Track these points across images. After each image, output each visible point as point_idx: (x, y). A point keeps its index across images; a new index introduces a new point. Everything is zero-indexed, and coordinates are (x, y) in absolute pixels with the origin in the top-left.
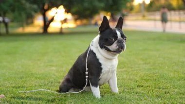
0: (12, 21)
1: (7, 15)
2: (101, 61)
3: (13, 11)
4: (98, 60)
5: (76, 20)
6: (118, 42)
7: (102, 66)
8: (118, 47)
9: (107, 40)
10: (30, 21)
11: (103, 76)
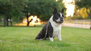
0: (14, 21)
1: (11, 18)
2: (53, 26)
3: (14, 15)
4: (52, 26)
5: (41, 22)
6: (60, 18)
7: (53, 29)
8: (60, 20)
9: (56, 17)
10: (21, 21)
11: (54, 33)
